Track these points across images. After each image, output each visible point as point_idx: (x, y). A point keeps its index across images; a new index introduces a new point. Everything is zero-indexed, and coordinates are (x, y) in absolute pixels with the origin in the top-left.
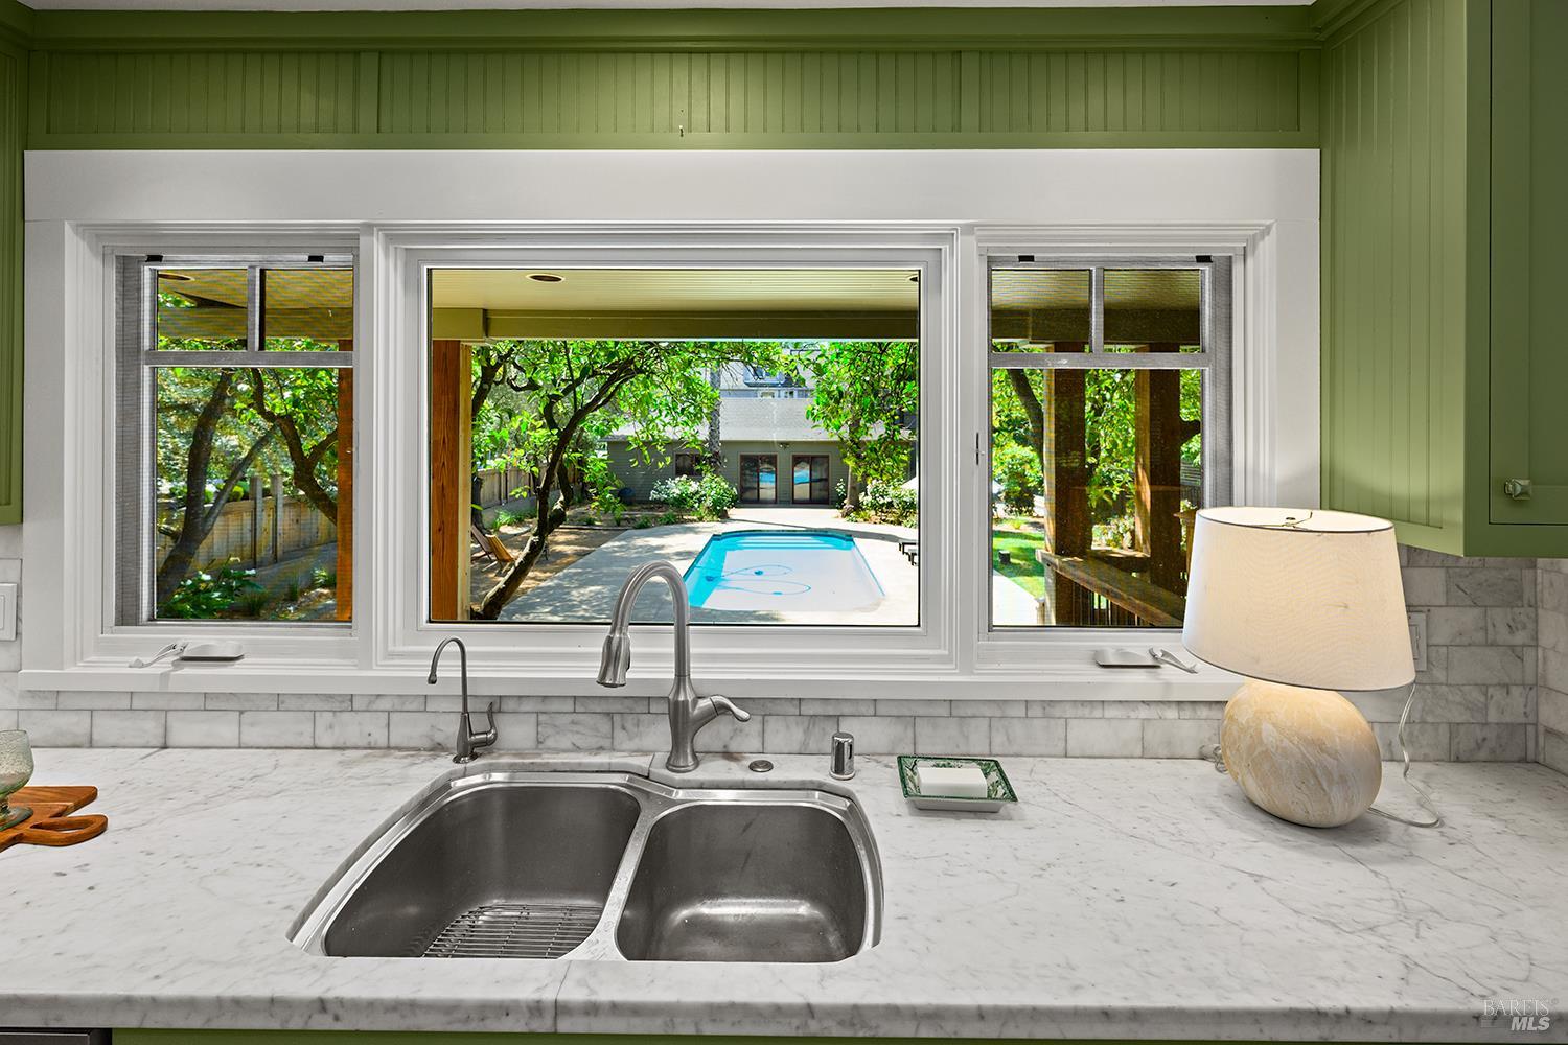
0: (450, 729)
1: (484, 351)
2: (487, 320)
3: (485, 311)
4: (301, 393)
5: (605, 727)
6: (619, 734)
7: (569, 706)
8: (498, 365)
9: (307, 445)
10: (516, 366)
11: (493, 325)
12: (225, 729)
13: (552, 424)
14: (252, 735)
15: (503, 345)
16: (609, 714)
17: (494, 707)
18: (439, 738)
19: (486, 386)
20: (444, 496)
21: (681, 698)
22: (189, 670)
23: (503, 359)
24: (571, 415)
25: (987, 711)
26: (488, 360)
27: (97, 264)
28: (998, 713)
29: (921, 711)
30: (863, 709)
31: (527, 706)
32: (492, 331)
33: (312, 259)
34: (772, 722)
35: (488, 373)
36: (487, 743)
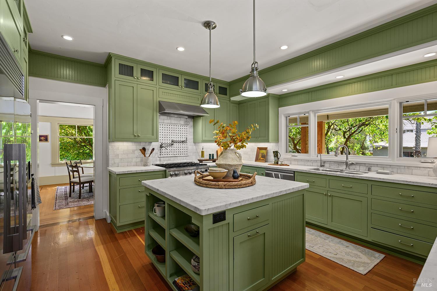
0: (319, 164)
1: (329, 123)
2: (328, 117)
3: (328, 115)
4: (294, 133)
5: (338, 166)
6: (340, 166)
7: (333, 163)
8: (331, 125)
9: (296, 142)
10: (336, 125)
11: (329, 118)
12: (296, 163)
13: (345, 137)
14: (299, 164)
15: (332, 121)
16: (338, 164)
17: (324, 162)
18: (318, 165)
19: (329, 130)
20: (320, 150)
21: (347, 161)
22: (293, 157)
23: (332, 124)
24: (349, 135)
25: (397, 167)
26: (329, 124)
27: (284, 118)
28: (399, 168)
29: (385, 166)
30: (375, 165)
31: (328, 162)
32: (329, 119)
33: (304, 115)
34: (361, 166)
35: (329, 127)
36: (323, 166)
